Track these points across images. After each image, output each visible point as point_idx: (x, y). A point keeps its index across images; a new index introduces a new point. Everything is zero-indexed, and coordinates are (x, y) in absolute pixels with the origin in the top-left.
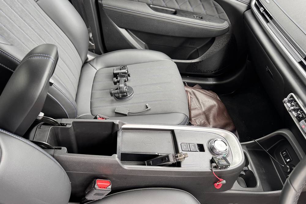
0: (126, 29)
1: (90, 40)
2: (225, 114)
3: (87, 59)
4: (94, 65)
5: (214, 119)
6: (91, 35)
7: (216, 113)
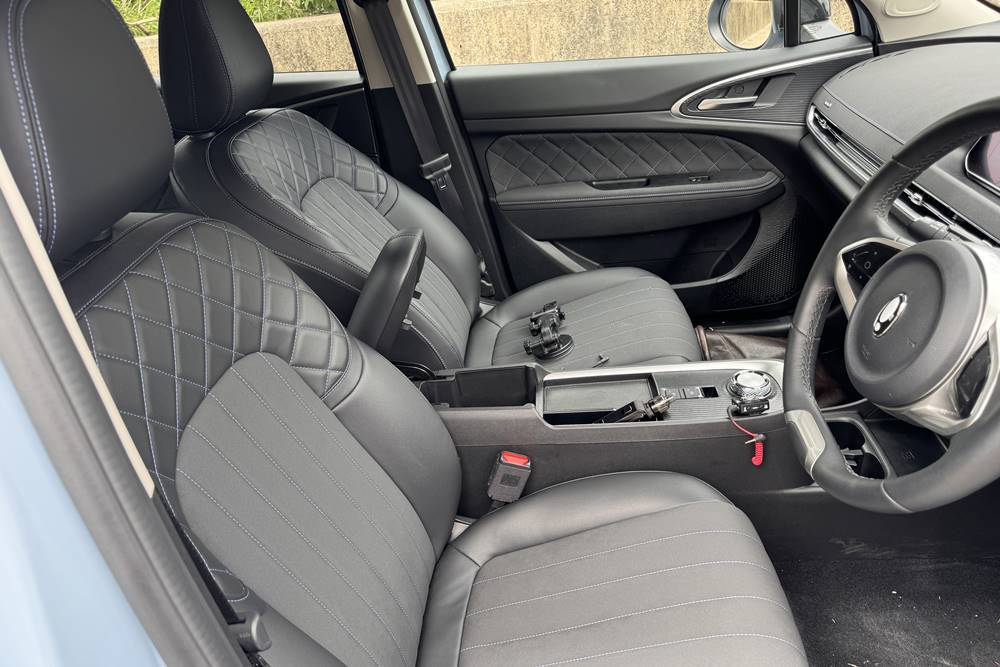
0: (552, 242)
1: (483, 276)
3: (481, 311)
4: (495, 319)
6: (483, 266)
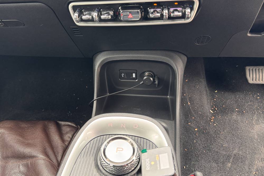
2: (23, 125)
5: (28, 145)
7: (18, 137)
